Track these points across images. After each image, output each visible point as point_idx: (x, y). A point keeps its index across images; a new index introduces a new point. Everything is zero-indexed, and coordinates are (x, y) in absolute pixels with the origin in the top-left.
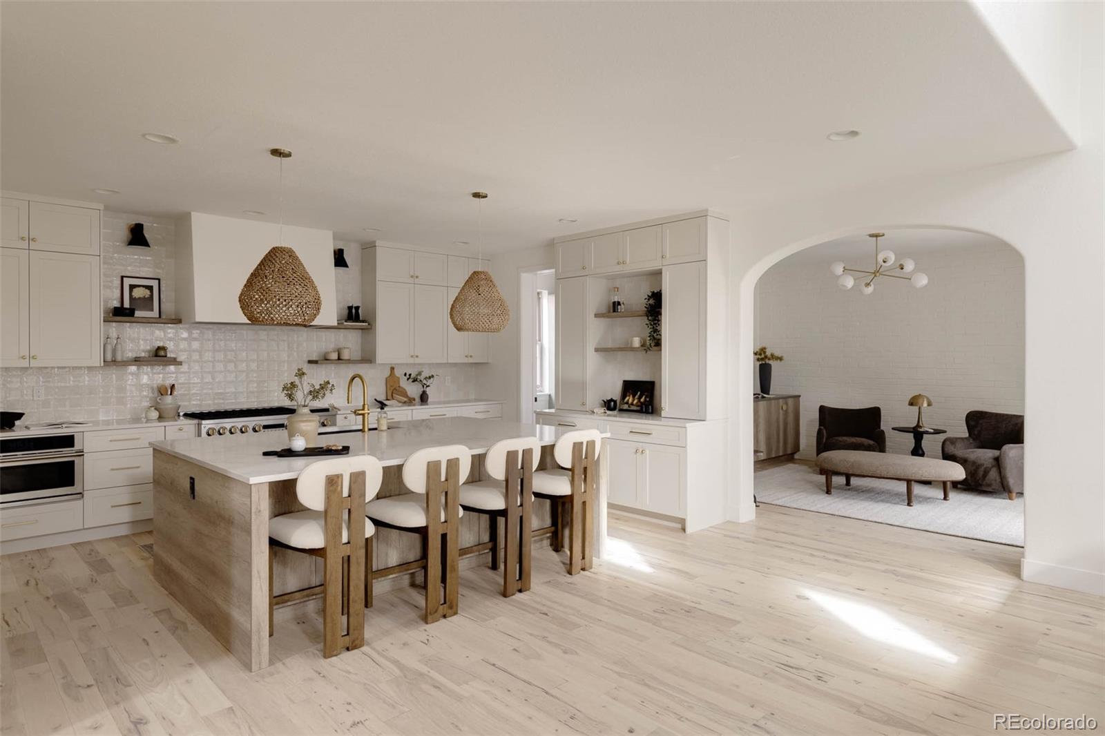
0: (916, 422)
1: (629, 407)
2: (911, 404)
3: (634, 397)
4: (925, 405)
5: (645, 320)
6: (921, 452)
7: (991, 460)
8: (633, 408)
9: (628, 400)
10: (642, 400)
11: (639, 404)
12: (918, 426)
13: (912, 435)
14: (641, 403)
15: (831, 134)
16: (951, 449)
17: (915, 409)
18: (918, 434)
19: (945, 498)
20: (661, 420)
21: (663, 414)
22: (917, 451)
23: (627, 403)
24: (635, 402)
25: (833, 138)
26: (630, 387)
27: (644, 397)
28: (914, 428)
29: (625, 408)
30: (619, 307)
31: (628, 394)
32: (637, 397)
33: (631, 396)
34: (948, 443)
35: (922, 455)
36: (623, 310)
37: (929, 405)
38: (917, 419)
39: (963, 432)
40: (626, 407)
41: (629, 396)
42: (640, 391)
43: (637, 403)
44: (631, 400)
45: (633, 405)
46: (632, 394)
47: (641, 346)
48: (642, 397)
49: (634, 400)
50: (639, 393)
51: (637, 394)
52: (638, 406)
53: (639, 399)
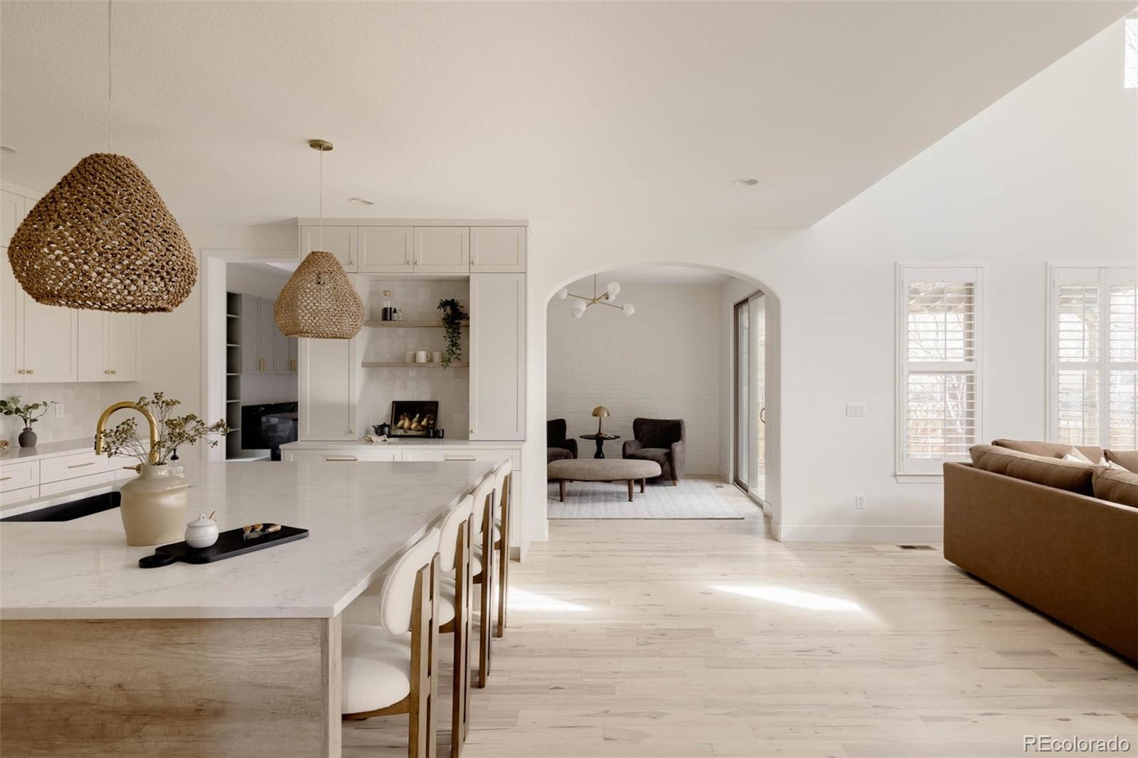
0: (598, 430)
1: (405, 431)
2: (595, 415)
3: (411, 420)
4: (606, 415)
5: (442, 332)
6: (602, 456)
7: (664, 457)
8: (410, 433)
9: (403, 425)
10: (424, 423)
11: (420, 428)
12: (599, 433)
13: (595, 441)
14: (423, 426)
15: (736, 181)
16: (630, 451)
17: (597, 418)
18: (599, 439)
19: (642, 491)
20: (468, 444)
21: (471, 437)
22: (599, 455)
23: (402, 428)
24: (414, 426)
25: (737, 183)
26: (402, 409)
27: (425, 420)
28: (597, 435)
29: (399, 434)
30: (395, 314)
31: (401, 417)
32: (415, 420)
33: (407, 419)
34: (627, 446)
35: (603, 458)
36: (400, 319)
37: (608, 415)
38: (598, 428)
39: (631, 437)
40: (400, 432)
41: (404, 419)
42: (420, 413)
43: (416, 427)
44: (407, 424)
45: (410, 429)
46: (407, 417)
47: (428, 361)
48: (423, 420)
49: (412, 424)
50: (418, 415)
51: (415, 417)
52: (418, 431)
53: (419, 421)
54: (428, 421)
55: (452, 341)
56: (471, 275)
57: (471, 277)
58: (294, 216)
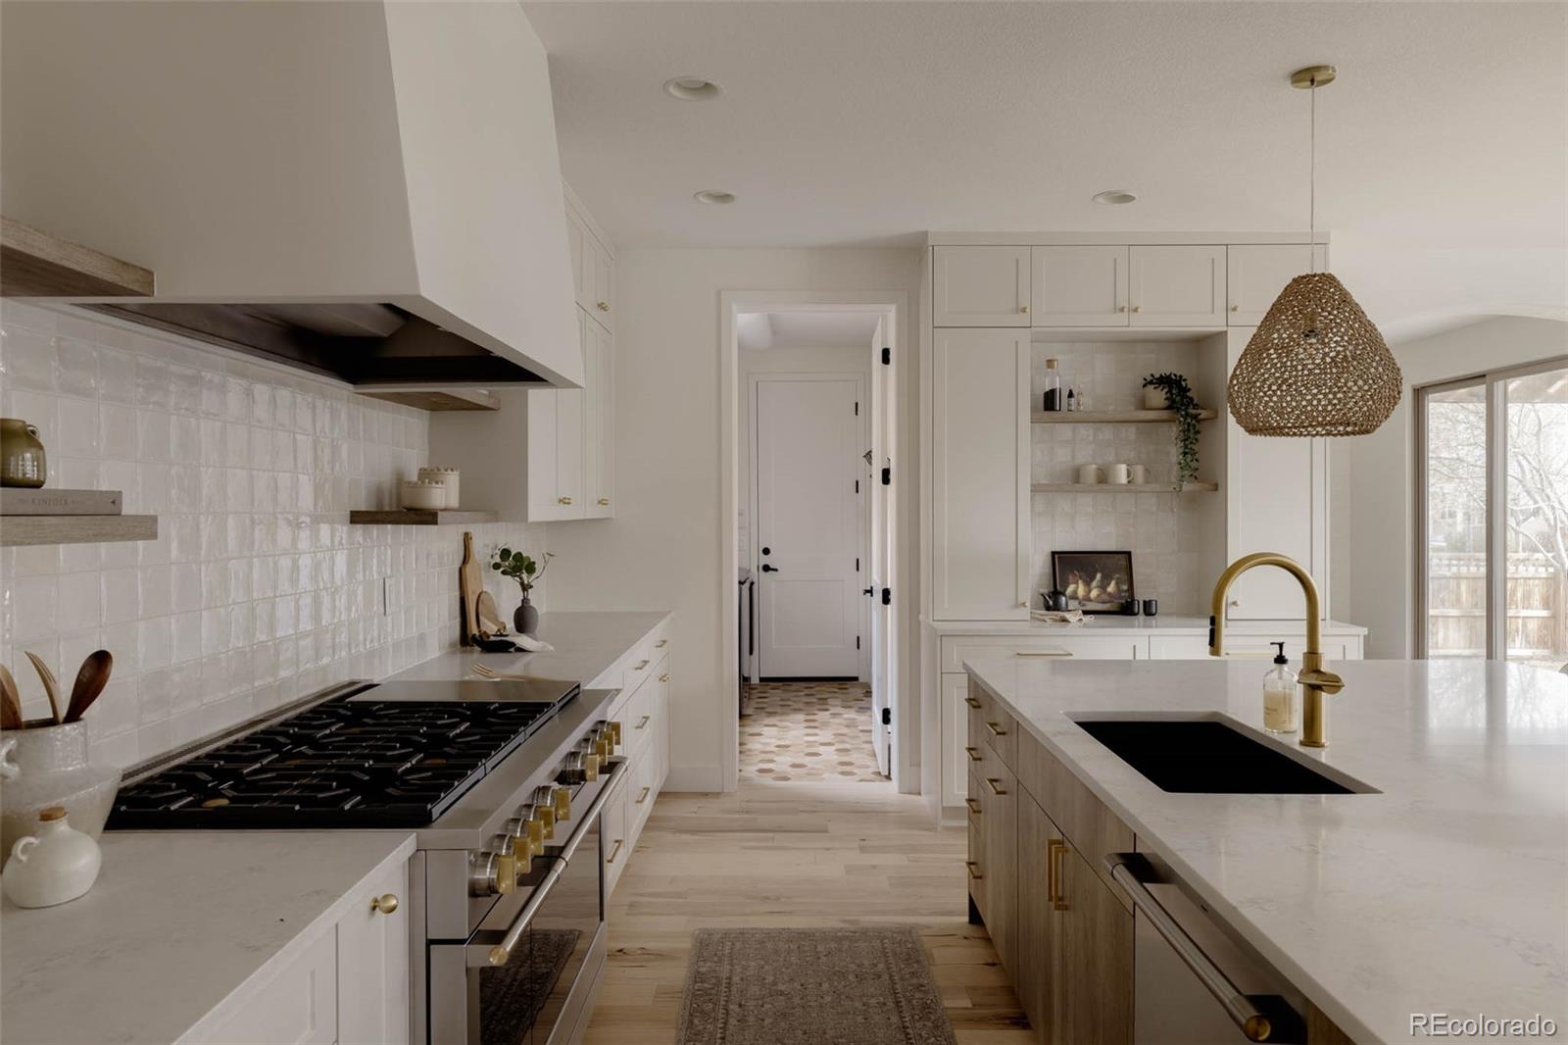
1: (1081, 603)
3: (1088, 584)
8: (1090, 606)
9: (1075, 592)
10: (1111, 588)
11: (1105, 598)
14: (1109, 594)
21: (1232, 613)
23: (1074, 597)
24: (1094, 593)
26: (1067, 564)
27: (1113, 583)
30: (1073, 400)
31: (1070, 577)
32: (1094, 584)
33: (1080, 582)
36: (1082, 408)
40: (1074, 605)
41: (1077, 583)
42: (1101, 572)
43: (1098, 596)
44: (1081, 591)
45: (1090, 600)
46: (1081, 578)
47: (1129, 482)
48: (1109, 584)
49: (1090, 591)
50: (1099, 576)
51: (1094, 578)
52: (1104, 602)
53: (1103, 587)
54: (1117, 584)
55: (1186, 447)
56: (1230, 331)
57: (1229, 332)
58: (921, 228)
